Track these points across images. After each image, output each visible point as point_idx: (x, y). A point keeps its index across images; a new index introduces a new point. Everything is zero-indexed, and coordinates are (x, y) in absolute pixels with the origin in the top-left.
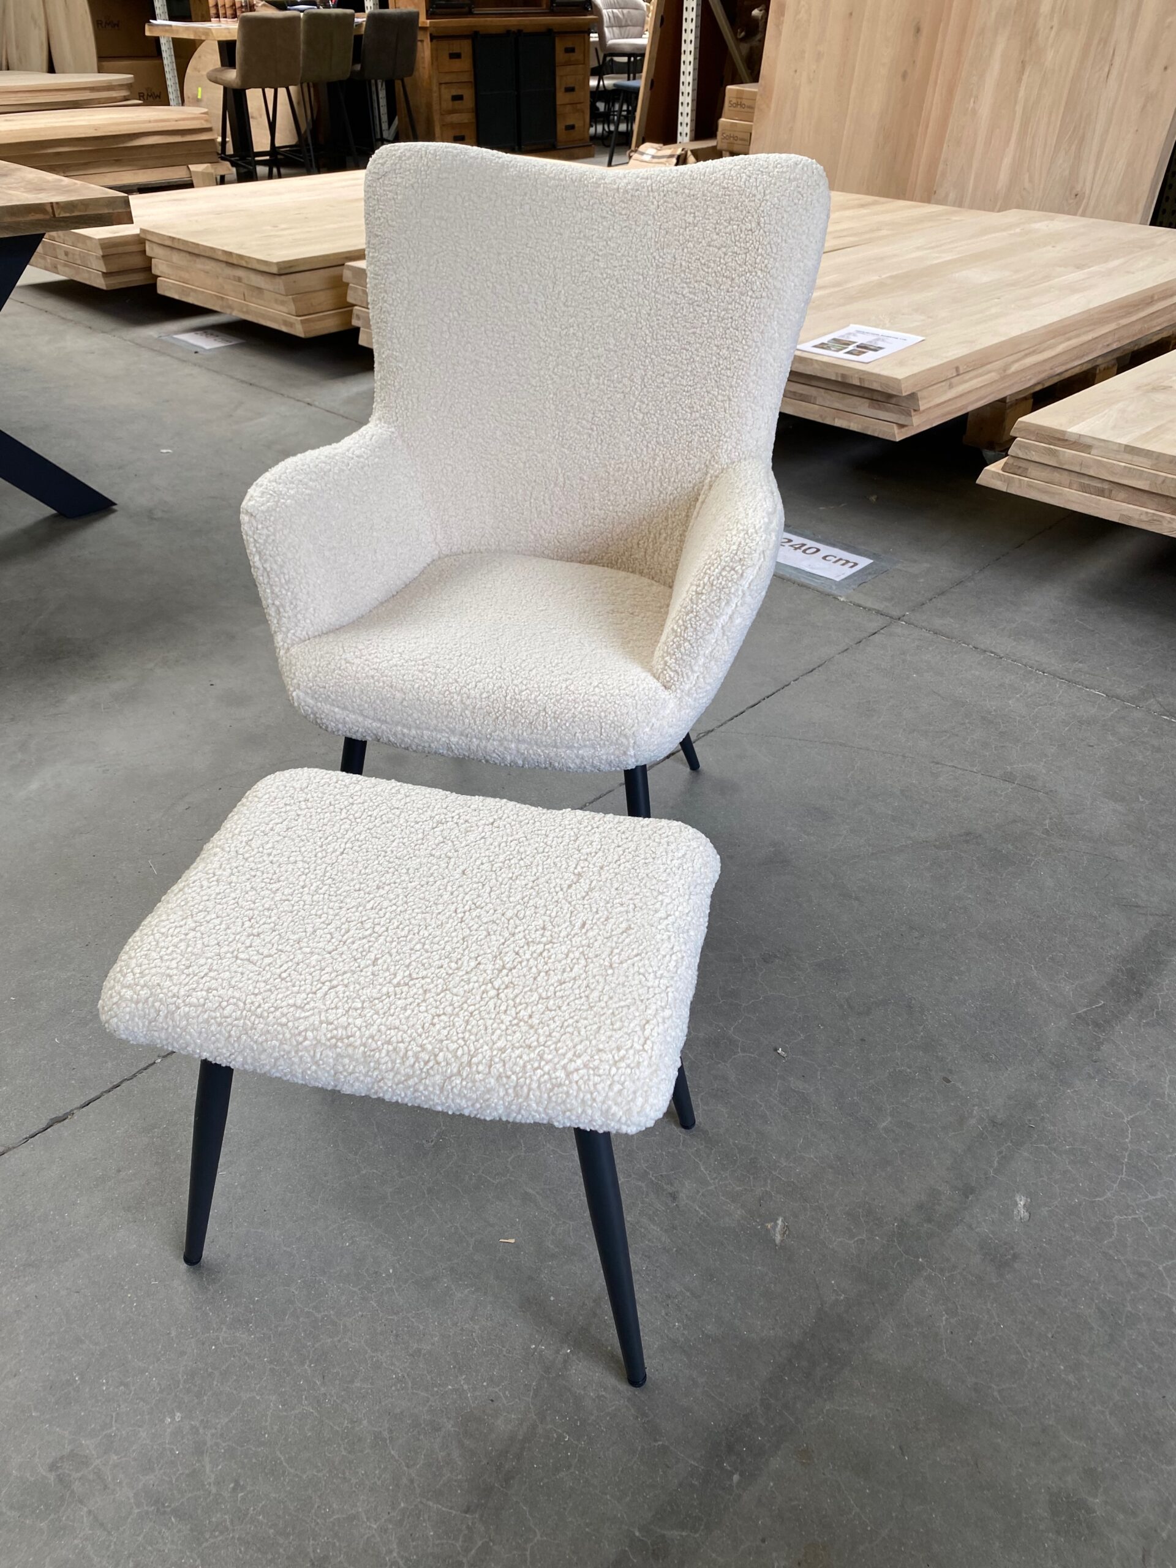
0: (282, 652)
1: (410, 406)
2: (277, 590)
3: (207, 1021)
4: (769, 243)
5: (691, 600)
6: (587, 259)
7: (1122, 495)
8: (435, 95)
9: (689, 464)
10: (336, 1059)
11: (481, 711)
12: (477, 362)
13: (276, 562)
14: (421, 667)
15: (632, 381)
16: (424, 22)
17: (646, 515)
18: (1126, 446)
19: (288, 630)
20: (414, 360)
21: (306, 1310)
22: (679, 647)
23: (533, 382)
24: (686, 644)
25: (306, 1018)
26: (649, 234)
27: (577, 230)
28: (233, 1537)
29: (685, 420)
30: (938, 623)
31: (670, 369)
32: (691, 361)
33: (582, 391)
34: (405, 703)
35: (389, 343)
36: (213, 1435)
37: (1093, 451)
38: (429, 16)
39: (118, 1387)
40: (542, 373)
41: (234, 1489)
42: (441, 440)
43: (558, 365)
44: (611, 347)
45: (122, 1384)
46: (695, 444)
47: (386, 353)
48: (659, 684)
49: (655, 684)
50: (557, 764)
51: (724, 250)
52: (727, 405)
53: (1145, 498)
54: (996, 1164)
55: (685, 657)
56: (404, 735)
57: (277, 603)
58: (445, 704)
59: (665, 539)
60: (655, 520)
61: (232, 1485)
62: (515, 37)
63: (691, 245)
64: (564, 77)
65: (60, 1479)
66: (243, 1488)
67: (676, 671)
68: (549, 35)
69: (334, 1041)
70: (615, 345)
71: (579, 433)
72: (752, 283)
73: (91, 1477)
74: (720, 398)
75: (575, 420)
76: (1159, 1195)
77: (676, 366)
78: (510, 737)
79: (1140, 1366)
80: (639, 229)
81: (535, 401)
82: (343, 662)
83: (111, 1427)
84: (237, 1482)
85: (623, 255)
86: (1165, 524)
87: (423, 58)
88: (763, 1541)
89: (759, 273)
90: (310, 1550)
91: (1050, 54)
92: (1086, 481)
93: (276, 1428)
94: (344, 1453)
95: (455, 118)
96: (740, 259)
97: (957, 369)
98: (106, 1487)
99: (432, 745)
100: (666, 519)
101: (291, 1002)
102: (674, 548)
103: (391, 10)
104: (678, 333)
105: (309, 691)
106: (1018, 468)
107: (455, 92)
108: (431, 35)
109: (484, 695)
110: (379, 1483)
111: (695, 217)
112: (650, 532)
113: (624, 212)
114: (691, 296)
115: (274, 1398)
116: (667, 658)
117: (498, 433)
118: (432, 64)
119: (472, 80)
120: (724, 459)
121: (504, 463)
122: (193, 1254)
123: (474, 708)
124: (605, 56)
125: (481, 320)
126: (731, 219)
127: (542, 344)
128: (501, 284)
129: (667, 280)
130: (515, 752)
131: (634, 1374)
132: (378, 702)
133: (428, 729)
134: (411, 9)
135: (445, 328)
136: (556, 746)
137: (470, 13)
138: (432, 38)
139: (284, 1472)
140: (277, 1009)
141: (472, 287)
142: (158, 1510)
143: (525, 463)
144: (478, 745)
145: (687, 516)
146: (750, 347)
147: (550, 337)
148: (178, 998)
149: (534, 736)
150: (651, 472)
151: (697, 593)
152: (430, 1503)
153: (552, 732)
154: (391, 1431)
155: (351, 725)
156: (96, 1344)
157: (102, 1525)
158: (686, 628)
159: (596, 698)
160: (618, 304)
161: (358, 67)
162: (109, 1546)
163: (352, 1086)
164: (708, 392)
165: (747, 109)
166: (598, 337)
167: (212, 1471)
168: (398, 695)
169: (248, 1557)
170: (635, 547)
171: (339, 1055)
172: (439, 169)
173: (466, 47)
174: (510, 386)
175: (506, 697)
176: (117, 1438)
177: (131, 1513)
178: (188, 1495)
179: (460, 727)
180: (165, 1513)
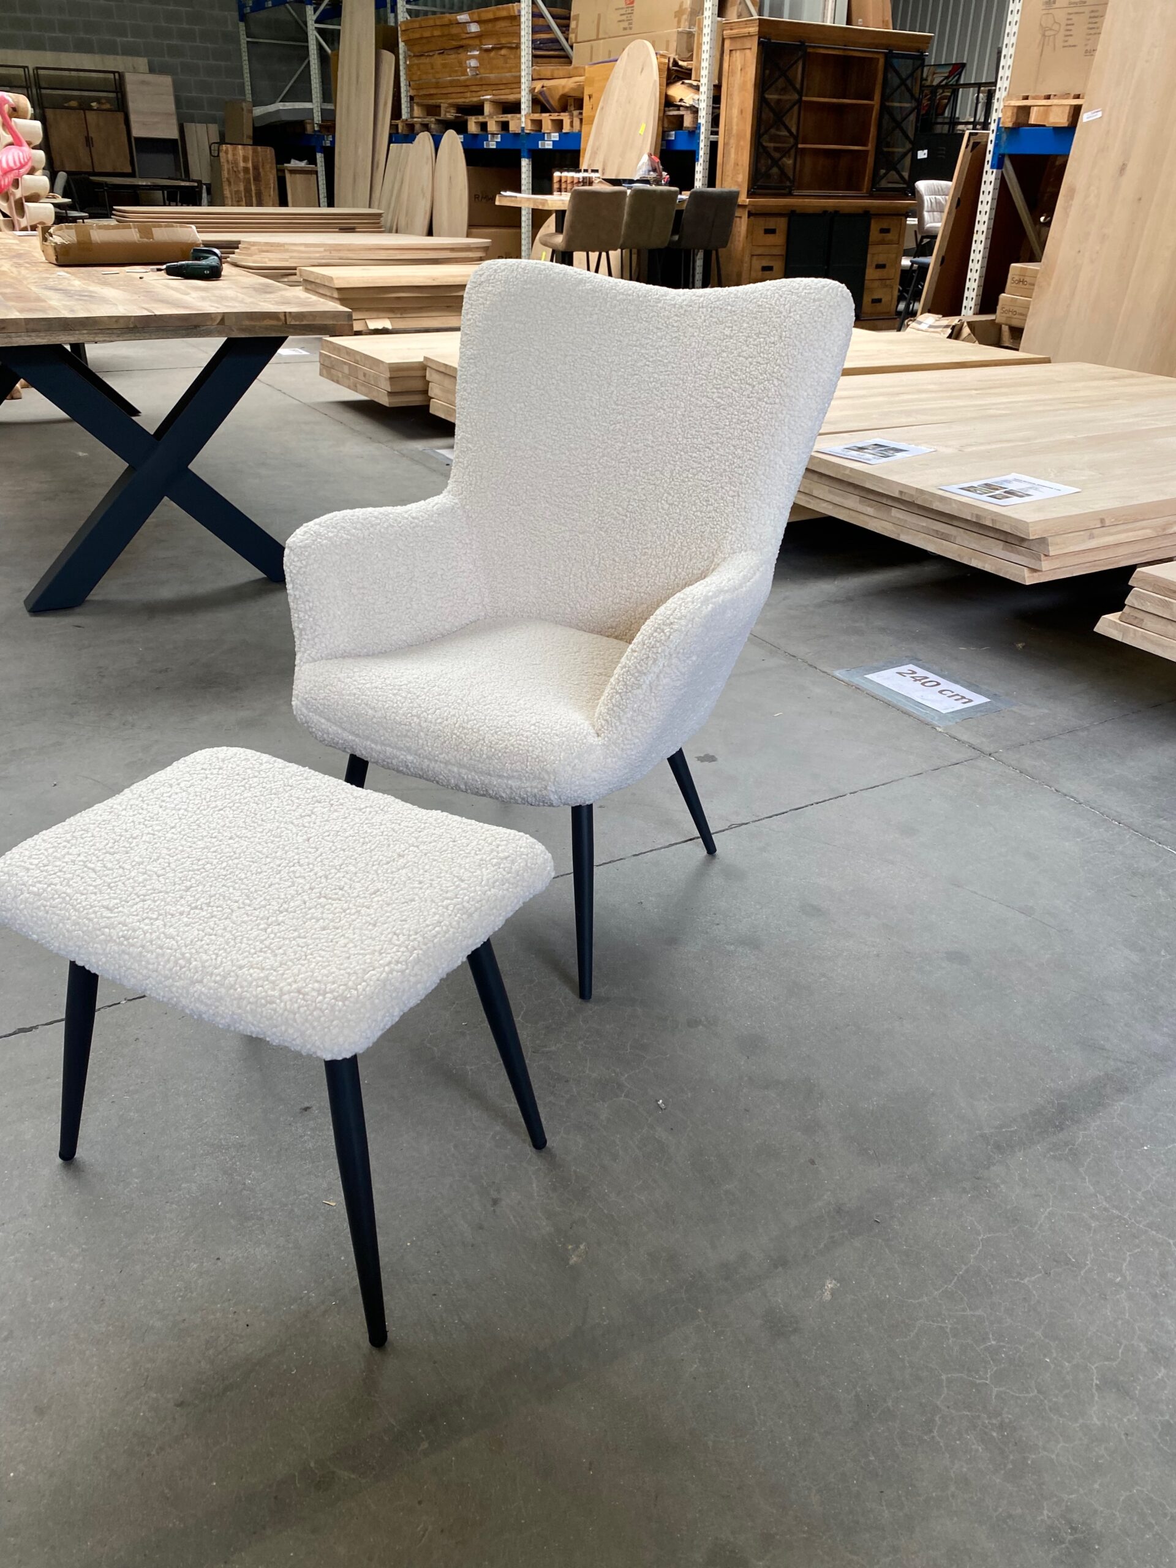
0: (297, 668)
1: (473, 482)
3: (39, 908)
4: (787, 355)
6: (638, 365)
8: (746, 266)
9: (700, 553)
11: (434, 734)
12: (536, 448)
15: (663, 474)
16: (743, 199)
19: (307, 650)
20: (482, 442)
25: (110, 918)
27: (635, 339)
29: (701, 512)
30: (1028, 763)
31: (695, 465)
32: (711, 458)
33: (621, 480)
38: (750, 195)
42: (498, 515)
43: (603, 456)
44: (649, 443)
48: (593, 731)
49: (589, 730)
51: (750, 359)
52: (735, 500)
54: (822, 1246)
57: (302, 626)
58: (406, 725)
62: (831, 217)
63: (725, 355)
64: (876, 254)
67: (606, 720)
68: (866, 216)
69: (123, 940)
70: (653, 441)
71: (615, 519)
72: (769, 390)
74: (731, 493)
76: (979, 1312)
77: (700, 463)
80: (685, 340)
81: (581, 487)
82: (336, 680)
85: (669, 362)
87: (739, 232)
89: (776, 382)
96: (762, 369)
97: (1102, 521)
99: (393, 761)
101: (105, 903)
103: (717, 189)
104: (705, 433)
105: (303, 702)
106: (1137, 620)
107: (765, 264)
108: (749, 212)
109: (439, 721)
113: (676, 325)
114: (719, 400)
117: (548, 513)
118: (747, 237)
119: (784, 253)
120: (727, 549)
122: (67, 1151)
123: (429, 731)
124: (923, 238)
125: (543, 412)
126: (760, 333)
127: (592, 436)
128: (564, 382)
129: (702, 385)
132: (354, 716)
133: (390, 745)
134: (734, 188)
135: (512, 417)
136: (490, 774)
137: (790, 195)
138: (750, 214)
140: (92, 907)
141: (539, 383)
143: (567, 542)
146: (760, 448)
147: (600, 431)
149: (473, 762)
150: (670, 558)
153: (487, 760)
159: (528, 733)
161: (676, 238)
164: (722, 488)
165: (1027, 285)
166: (639, 433)
168: (371, 712)
172: (525, 281)
173: (781, 224)
174: (561, 472)
175: (455, 724)
179: (415, 747)
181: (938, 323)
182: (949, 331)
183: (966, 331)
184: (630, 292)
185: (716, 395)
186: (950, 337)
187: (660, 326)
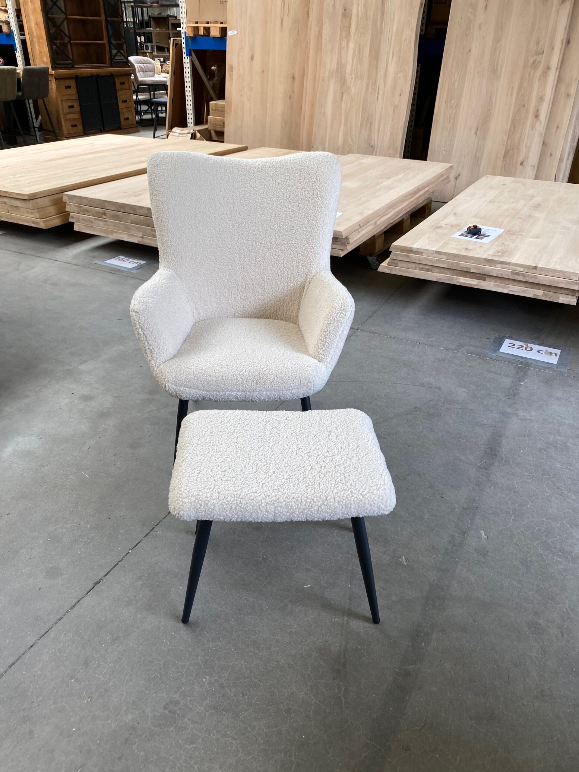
0: (155, 368)
1: (178, 260)
2: (150, 342)
3: (222, 504)
4: (322, 186)
5: (326, 326)
6: (246, 196)
7: (437, 270)
8: (60, 106)
9: (299, 275)
10: (275, 509)
11: (250, 381)
12: (205, 240)
13: (149, 331)
14: (220, 366)
15: (271, 243)
16: (51, 71)
17: (282, 296)
18: (436, 251)
19: (157, 359)
20: (178, 241)
21: (240, 628)
23: (229, 246)
24: (327, 344)
25: (259, 496)
26: (271, 185)
27: (240, 184)
28: (250, 712)
29: (295, 257)
31: (287, 238)
32: (295, 234)
33: (250, 249)
34: (217, 382)
35: (167, 235)
36: (225, 680)
37: (423, 254)
38: (53, 69)
39: (177, 674)
40: (232, 242)
41: (243, 696)
42: (193, 274)
43: (239, 239)
44: (261, 230)
45: (178, 672)
46: (300, 266)
47: (165, 239)
48: (317, 361)
49: (316, 361)
50: (282, 398)
51: (304, 190)
52: (312, 250)
53: (445, 271)
54: (470, 522)
56: (217, 395)
57: (151, 348)
58: (234, 380)
59: (291, 305)
60: (286, 298)
61: (241, 695)
62: (96, 77)
63: (289, 188)
64: (121, 95)
65: (170, 711)
66: (246, 695)
67: (324, 355)
68: (112, 76)
69: (273, 502)
70: (262, 229)
71: (250, 266)
72: (317, 202)
73: (183, 707)
74: (309, 247)
75: (248, 261)
76: (526, 521)
77: (289, 236)
78: (263, 389)
79: (539, 577)
80: (267, 183)
81: (230, 254)
83: (182, 688)
84: (243, 693)
85: (261, 193)
86: (454, 280)
87: (52, 89)
88: (441, 661)
89: (320, 198)
90: (282, 708)
91: (353, 90)
92: (422, 266)
93: (249, 672)
94: (279, 673)
95: (71, 116)
96: (311, 193)
97: (360, 225)
98: (191, 709)
99: (229, 398)
100: (291, 297)
101: (252, 491)
102: (296, 308)
103: (33, 66)
104: (288, 223)
105: (174, 383)
106: (394, 263)
107: (70, 104)
108: (55, 78)
109: (250, 374)
110: (297, 679)
111: (289, 177)
112: (284, 303)
113: (259, 176)
114: (292, 208)
115: (243, 662)
116: (319, 350)
117: (216, 269)
118: (57, 91)
119: (77, 98)
120: (314, 271)
121: (219, 280)
122: (185, 620)
123: (247, 380)
124: (138, 86)
125: (205, 223)
126: (305, 178)
127: (231, 231)
128: (211, 208)
129: (281, 202)
130: (265, 395)
131: (375, 619)
132: (205, 383)
133: (227, 391)
134: (43, 66)
135: (190, 227)
136: (282, 391)
137: (73, 67)
138: (56, 79)
139: (259, 685)
140: (247, 495)
141: (200, 209)
142: (216, 711)
143: (228, 280)
144: (250, 395)
145: (300, 295)
146: (319, 227)
147: (234, 228)
148: (208, 498)
149: (273, 387)
150: (283, 279)
151: (328, 324)
152: (319, 681)
153: (281, 385)
154: (294, 661)
155: (193, 394)
156: (160, 661)
157: (196, 722)
159: (296, 369)
160: (262, 213)
161: (20, 94)
162: (203, 728)
163: (282, 518)
164: (304, 246)
165: (221, 112)
166: (255, 227)
167: (231, 692)
168: (214, 379)
169: (260, 717)
170: (278, 309)
171: (276, 507)
172: (181, 162)
173: (72, 83)
174: (219, 249)
175: (259, 374)
176: (186, 691)
177: (206, 715)
178: (225, 703)
179: (241, 388)
180: (219, 711)
181: (182, 132)
182: (190, 135)
183: (198, 135)
184: (231, 163)
185: (290, 206)
186: (191, 138)
187: (251, 177)
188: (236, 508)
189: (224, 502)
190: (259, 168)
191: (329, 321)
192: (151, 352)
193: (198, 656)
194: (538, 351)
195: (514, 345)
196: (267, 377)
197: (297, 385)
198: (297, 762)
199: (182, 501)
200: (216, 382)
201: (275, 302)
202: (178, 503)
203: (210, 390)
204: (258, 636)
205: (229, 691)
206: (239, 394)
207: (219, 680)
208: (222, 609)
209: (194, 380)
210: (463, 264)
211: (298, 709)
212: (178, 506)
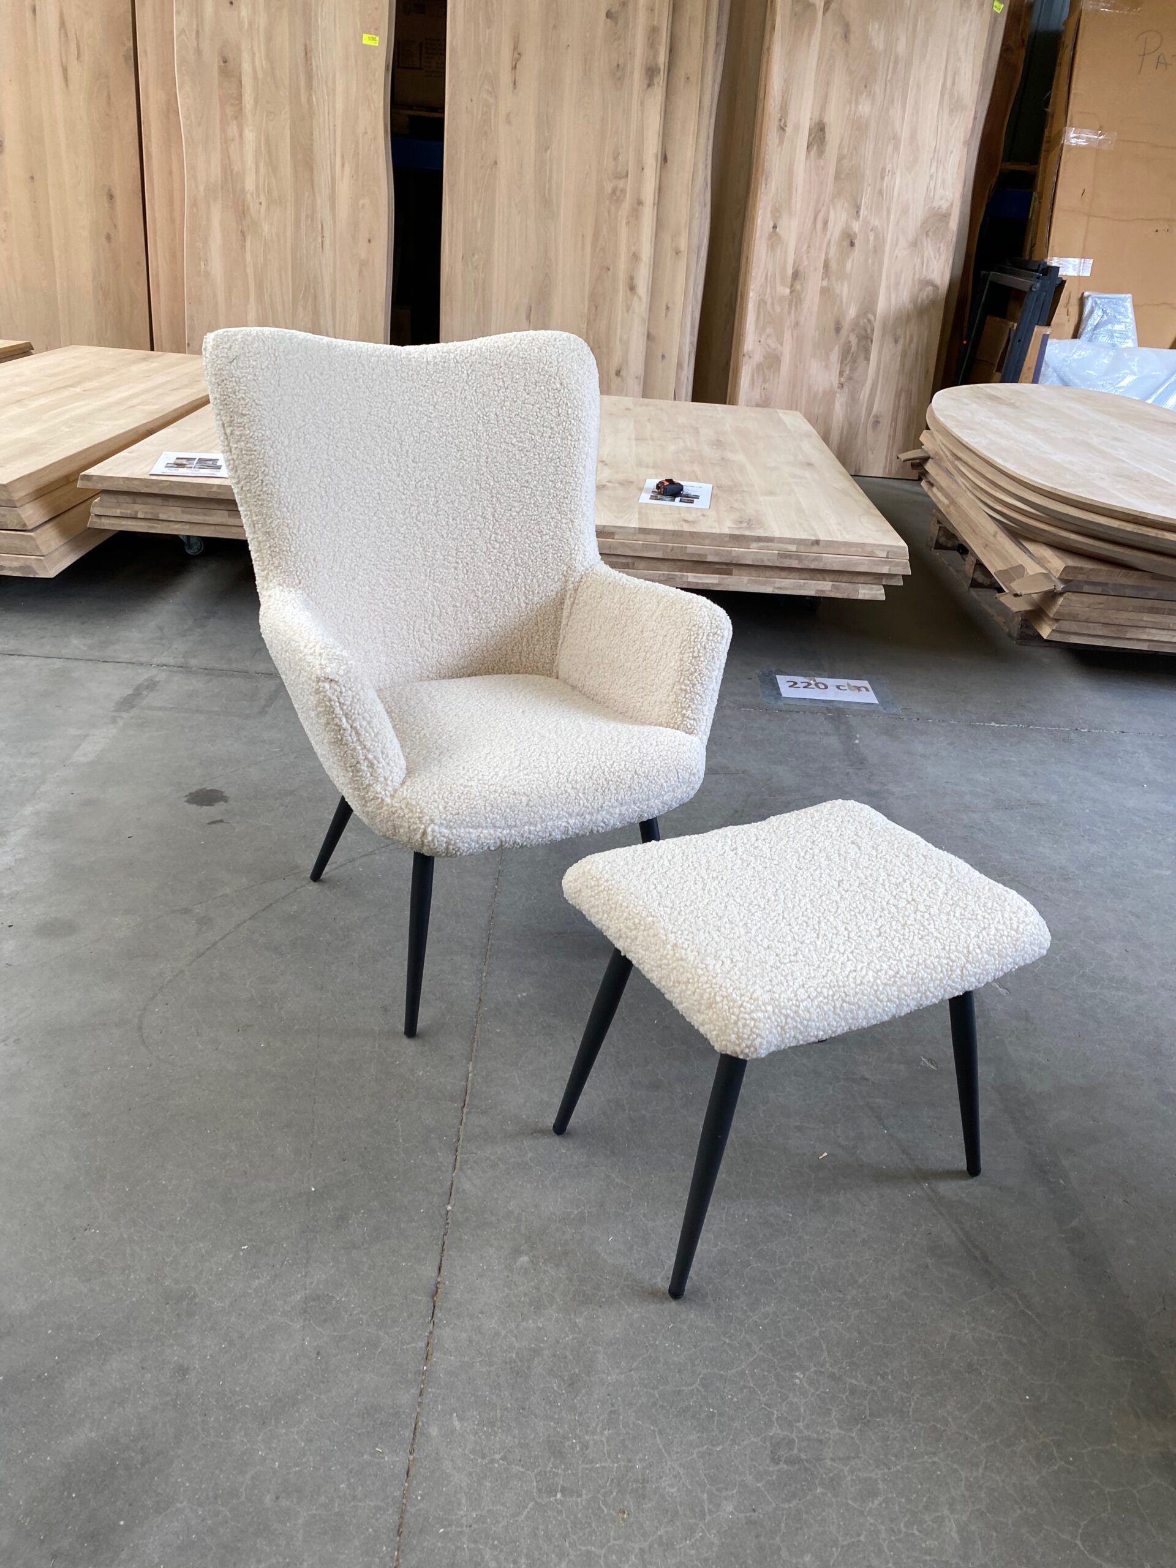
0: (388, 800)
1: (310, 567)
2: (368, 744)
6: (422, 422)
7: (643, 564)
11: (590, 790)
12: (354, 519)
13: (364, 719)
14: (525, 772)
15: (485, 518)
17: (517, 624)
18: (639, 528)
19: (386, 779)
20: (304, 525)
21: (778, 1268)
22: (692, 700)
23: (402, 530)
26: (469, 397)
27: (407, 398)
28: (917, 1398)
29: (537, 543)
31: (516, 504)
32: (532, 495)
33: (444, 532)
34: (531, 804)
35: (278, 513)
36: (831, 1366)
37: (616, 536)
39: (742, 1392)
40: (407, 521)
41: (883, 1378)
42: (339, 594)
43: (419, 513)
44: (461, 492)
45: (742, 1389)
46: (550, 560)
47: (276, 523)
51: (538, 406)
53: (659, 564)
55: (698, 707)
57: (370, 756)
58: (561, 794)
59: (539, 640)
60: (526, 627)
61: (879, 1378)
63: (507, 404)
65: (789, 1462)
66: (886, 1374)
70: (464, 490)
71: (447, 568)
72: (569, 430)
73: (804, 1444)
74: (564, 521)
75: (442, 557)
77: (520, 501)
79: (1118, 1027)
80: (459, 394)
81: (406, 547)
83: (773, 1413)
84: (878, 1374)
85: (451, 416)
86: (678, 579)
89: (573, 421)
90: (958, 1368)
93: (856, 1334)
94: (904, 1315)
96: (554, 412)
98: (821, 1441)
102: (549, 646)
104: (516, 475)
105: (444, 822)
109: (587, 777)
110: (939, 1312)
111: (504, 382)
112: (522, 639)
113: (441, 381)
115: (832, 1322)
116: (684, 712)
117: (381, 579)
120: (580, 568)
121: (389, 605)
122: (680, 1289)
123: (584, 789)
125: (350, 483)
127: (403, 497)
128: (358, 449)
129: (495, 433)
131: (973, 1170)
132: (508, 810)
135: (323, 493)
139: (892, 1349)
141: (337, 453)
142: (864, 1424)
143: (405, 602)
145: (556, 618)
147: (409, 490)
149: (633, 796)
150: (515, 589)
152: (973, 1300)
153: (645, 789)
154: (909, 1286)
156: (691, 1384)
157: (848, 1458)
158: (694, 685)
160: (458, 456)
162: (869, 1463)
164: (552, 518)
166: (448, 486)
167: (859, 1381)
168: (523, 799)
169: (938, 1399)
174: (384, 537)
175: (603, 773)
176: (785, 1415)
177: (853, 1438)
178: (866, 1403)
179: (577, 809)
180: (868, 1421)
185: (515, 440)
187: (424, 383)
188: (842, 1007)
189: (821, 1001)
190: (436, 364)
191: (694, 652)
192: (371, 765)
193: (749, 1345)
194: (838, 687)
195: (795, 683)
196: (619, 777)
197: (673, 783)
198: (1052, 1440)
199: (753, 1019)
200: (527, 805)
201: (503, 639)
202: (744, 1025)
203: (518, 823)
204: (819, 1269)
205: (854, 1381)
206: (571, 821)
207: (822, 1370)
208: (719, 1248)
209: (485, 809)
210: (692, 548)
211: (981, 1358)
212: (747, 1031)
